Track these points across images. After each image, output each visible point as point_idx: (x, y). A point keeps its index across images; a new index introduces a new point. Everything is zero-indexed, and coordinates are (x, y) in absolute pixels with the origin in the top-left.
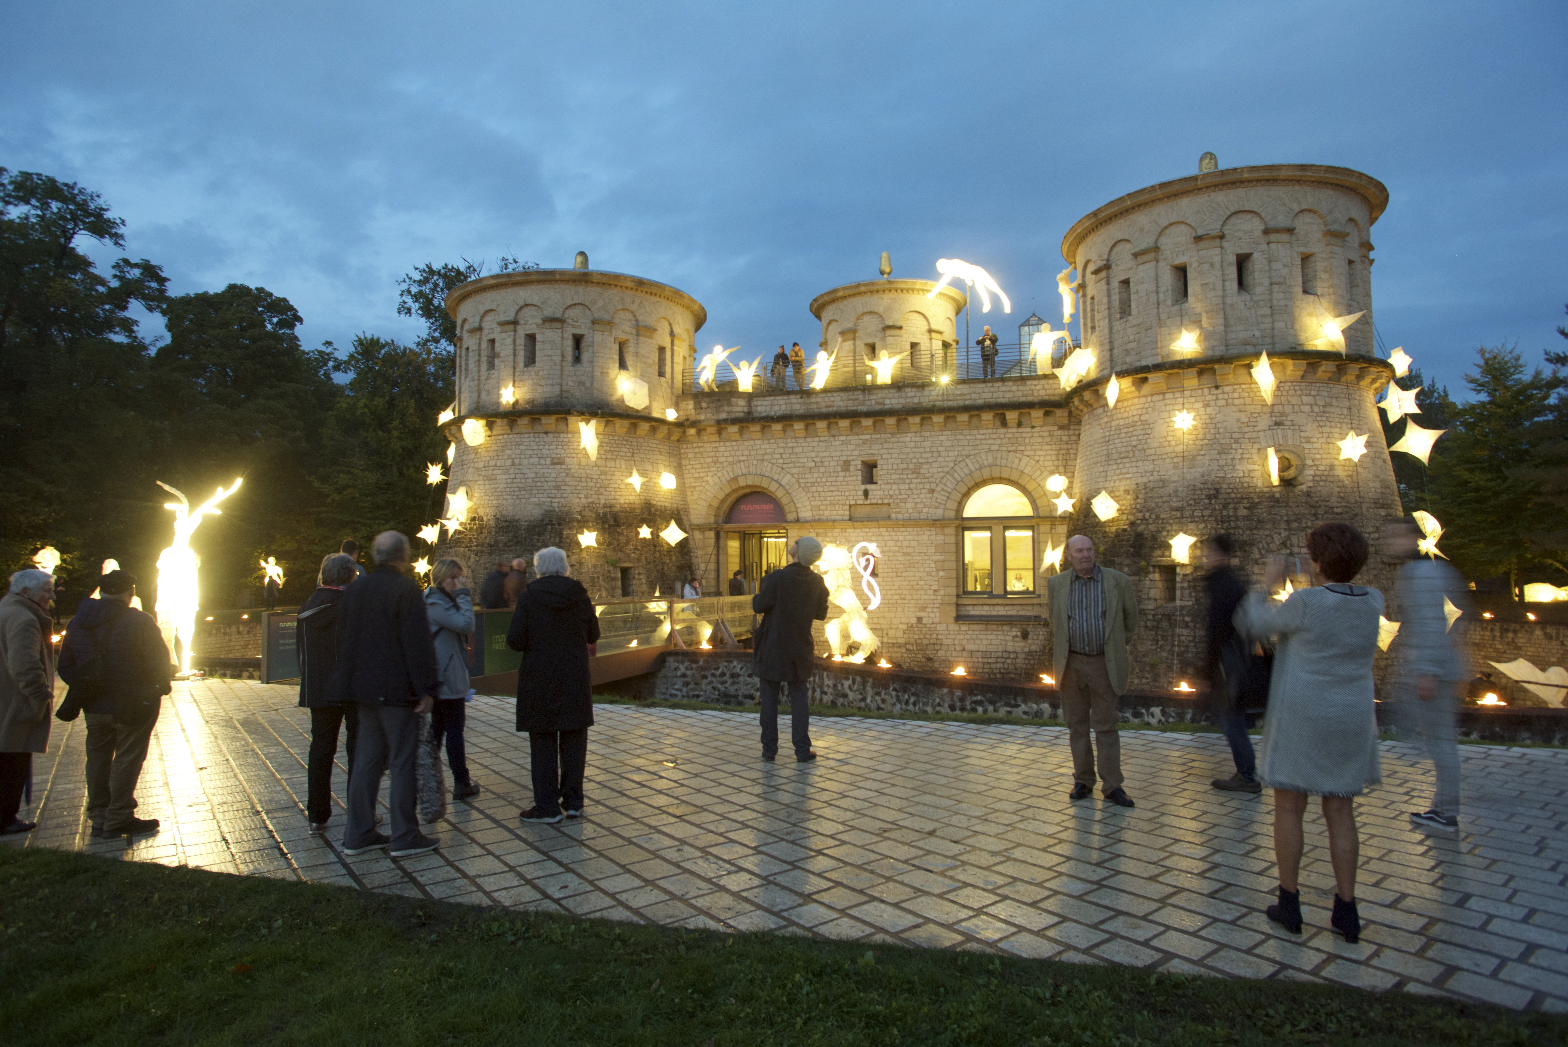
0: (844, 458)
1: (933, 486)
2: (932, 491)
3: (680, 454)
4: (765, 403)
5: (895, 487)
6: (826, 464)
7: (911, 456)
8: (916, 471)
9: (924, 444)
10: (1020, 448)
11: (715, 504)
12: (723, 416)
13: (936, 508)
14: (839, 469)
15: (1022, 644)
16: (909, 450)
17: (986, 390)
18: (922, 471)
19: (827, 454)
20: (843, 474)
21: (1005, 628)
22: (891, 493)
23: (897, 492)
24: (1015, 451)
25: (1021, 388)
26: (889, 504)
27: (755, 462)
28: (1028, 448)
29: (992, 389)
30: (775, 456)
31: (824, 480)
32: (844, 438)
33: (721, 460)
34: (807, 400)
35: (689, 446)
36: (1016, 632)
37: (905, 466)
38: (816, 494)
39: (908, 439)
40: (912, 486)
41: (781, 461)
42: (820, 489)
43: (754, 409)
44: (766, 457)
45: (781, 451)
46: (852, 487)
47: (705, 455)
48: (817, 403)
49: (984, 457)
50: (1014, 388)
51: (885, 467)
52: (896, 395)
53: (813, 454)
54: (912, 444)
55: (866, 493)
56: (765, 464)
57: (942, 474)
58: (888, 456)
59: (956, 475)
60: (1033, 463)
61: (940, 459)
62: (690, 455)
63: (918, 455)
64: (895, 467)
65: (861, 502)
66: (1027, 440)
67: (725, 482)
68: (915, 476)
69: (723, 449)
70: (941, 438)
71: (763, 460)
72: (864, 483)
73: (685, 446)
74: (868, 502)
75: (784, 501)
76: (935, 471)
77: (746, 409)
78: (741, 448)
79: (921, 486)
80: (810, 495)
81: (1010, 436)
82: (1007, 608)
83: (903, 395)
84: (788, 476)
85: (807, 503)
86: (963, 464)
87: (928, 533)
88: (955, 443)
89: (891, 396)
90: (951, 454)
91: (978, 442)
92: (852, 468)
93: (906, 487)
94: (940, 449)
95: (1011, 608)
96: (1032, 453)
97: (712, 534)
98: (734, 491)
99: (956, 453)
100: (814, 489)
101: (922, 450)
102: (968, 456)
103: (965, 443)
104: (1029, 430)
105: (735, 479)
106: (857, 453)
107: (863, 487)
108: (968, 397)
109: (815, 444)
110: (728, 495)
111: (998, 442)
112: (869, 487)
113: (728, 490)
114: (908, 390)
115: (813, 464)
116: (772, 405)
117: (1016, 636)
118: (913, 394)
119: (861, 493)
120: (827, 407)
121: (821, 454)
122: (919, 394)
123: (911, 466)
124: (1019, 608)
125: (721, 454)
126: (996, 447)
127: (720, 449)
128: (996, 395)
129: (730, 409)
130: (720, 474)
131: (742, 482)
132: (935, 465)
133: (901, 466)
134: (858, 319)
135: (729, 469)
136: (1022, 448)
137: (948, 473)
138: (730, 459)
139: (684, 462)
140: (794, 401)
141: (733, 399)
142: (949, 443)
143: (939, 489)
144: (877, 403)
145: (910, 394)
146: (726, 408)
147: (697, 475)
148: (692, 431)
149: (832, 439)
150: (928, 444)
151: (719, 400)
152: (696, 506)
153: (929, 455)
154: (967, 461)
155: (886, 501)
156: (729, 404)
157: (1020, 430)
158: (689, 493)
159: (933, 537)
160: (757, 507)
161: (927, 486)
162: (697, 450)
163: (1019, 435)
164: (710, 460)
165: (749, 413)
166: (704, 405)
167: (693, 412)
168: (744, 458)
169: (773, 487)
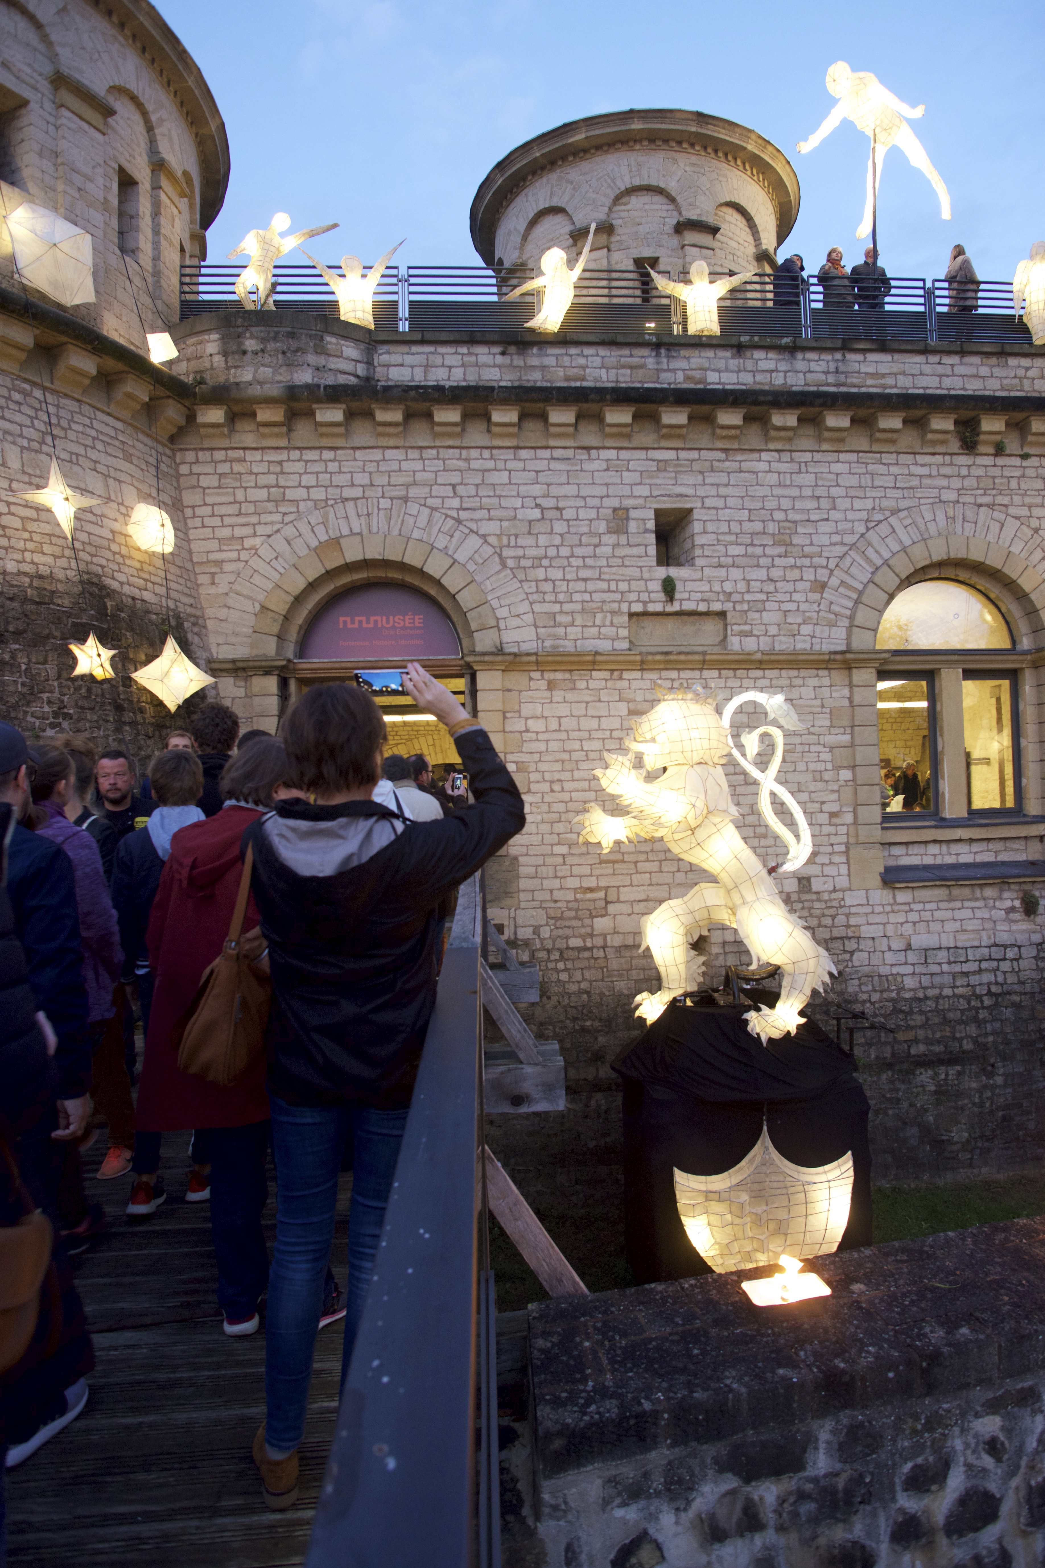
0: (616, 503)
1: (822, 575)
2: (821, 586)
3: (178, 476)
4: (409, 359)
5: (735, 573)
6: (568, 514)
7: (771, 504)
8: (784, 540)
9: (799, 479)
10: (999, 500)
11: (281, 604)
12: (304, 377)
13: (832, 625)
14: (602, 527)
15: (1024, 926)
16: (766, 491)
17: (927, 369)
18: (796, 540)
19: (572, 490)
20: (610, 539)
21: (989, 892)
22: (728, 587)
23: (742, 587)
24: (991, 506)
25: (997, 371)
26: (722, 614)
27: (385, 503)
28: (1017, 499)
29: (940, 369)
30: (436, 490)
31: (565, 551)
32: (612, 454)
33: (290, 494)
34: (518, 361)
35: (203, 456)
36: (1011, 899)
37: (758, 526)
38: (548, 587)
39: (763, 466)
40: (776, 573)
41: (456, 503)
42: (557, 574)
43: (380, 372)
44: (413, 492)
45: (455, 478)
46: (636, 572)
47: (249, 481)
48: (543, 368)
49: (928, 516)
50: (984, 371)
51: (710, 527)
52: (734, 363)
53: (537, 490)
54: (773, 478)
55: (669, 587)
56: (413, 508)
57: (839, 550)
58: (720, 503)
59: (870, 552)
60: (1029, 533)
61: (834, 515)
62: (204, 481)
63: (786, 503)
64: (735, 527)
65: (658, 607)
66: (1014, 484)
67: (303, 551)
68: (781, 550)
69: (299, 467)
70: (837, 468)
71: (406, 499)
72: (660, 563)
73: (190, 456)
74: (676, 607)
75: (466, 599)
76: (825, 540)
77: (361, 370)
78: (347, 467)
79: (795, 574)
80: (530, 587)
81: (981, 472)
82: (975, 847)
83: (749, 364)
84: (474, 542)
85: (524, 607)
86: (884, 529)
87: (814, 682)
88: (867, 480)
89: (721, 364)
90: (858, 504)
91: (915, 482)
92: (633, 526)
93: (762, 574)
94: (834, 491)
95: (983, 846)
96: (1024, 512)
97: (271, 683)
98: (330, 574)
99: (869, 504)
100: (541, 573)
101: (795, 492)
102: (895, 512)
103: (889, 481)
104: (1017, 461)
105: (335, 543)
106: (644, 491)
107: (662, 572)
108: (890, 381)
109: (542, 465)
110: (312, 586)
111: (956, 483)
112: (674, 572)
113: (314, 571)
114: (758, 354)
115: (536, 514)
116: (427, 367)
117: (1013, 909)
118: (771, 365)
119: (656, 586)
120: (567, 379)
121: (555, 491)
122: (783, 366)
123: (772, 528)
124: (999, 846)
125: (293, 480)
126: (953, 496)
127: (288, 467)
128: (947, 382)
129: (321, 360)
130: (289, 531)
131: (353, 554)
132: (825, 527)
133: (747, 526)
134: (617, 200)
135: (315, 518)
136: (1006, 500)
137: (852, 546)
138: (318, 494)
139: (189, 498)
140: (482, 359)
141: (328, 338)
142: (854, 481)
143: (834, 582)
144: (688, 378)
145: (763, 365)
146: (311, 358)
147: (226, 532)
148: (215, 415)
149: (582, 455)
150: (808, 479)
151: (292, 335)
152: (223, 613)
153: (811, 504)
154: (893, 520)
155: (716, 607)
156: (321, 350)
157: (1000, 461)
158: (203, 579)
159: (825, 692)
160: (381, 620)
161: (809, 575)
162: (224, 468)
163: (997, 472)
164: (263, 494)
165: (368, 379)
166: (251, 344)
167: (218, 360)
168: (357, 492)
169: (434, 568)
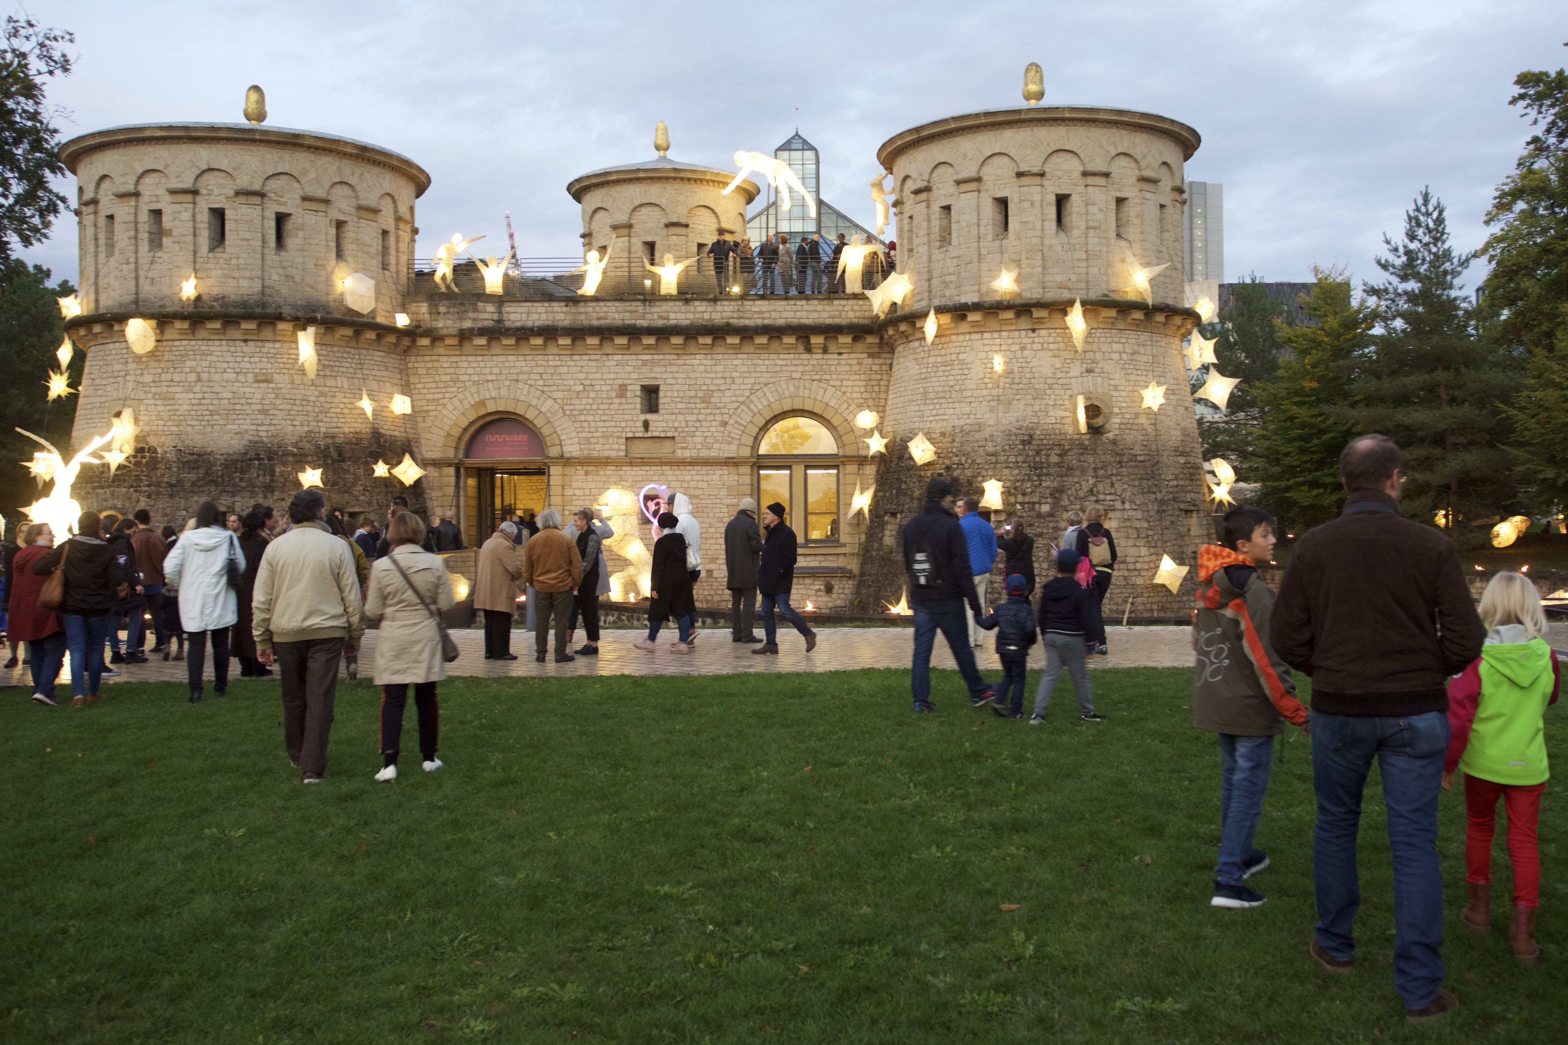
0: (620, 382)
1: (726, 418)
2: (725, 424)
3: (407, 369)
4: (519, 310)
5: (680, 417)
6: (597, 388)
7: (700, 382)
8: (706, 400)
9: (715, 369)
10: (825, 377)
11: (456, 433)
12: (467, 324)
13: (730, 443)
14: (614, 394)
15: (825, 599)
16: (698, 375)
17: (788, 308)
18: (713, 400)
19: (599, 376)
20: (618, 401)
21: (807, 581)
22: (676, 424)
23: (683, 424)
24: (820, 380)
25: (827, 308)
26: (673, 438)
27: (507, 383)
28: (835, 377)
29: (795, 308)
30: (532, 376)
31: (595, 407)
32: (619, 357)
33: (461, 378)
34: (574, 309)
35: (420, 359)
36: (819, 585)
37: (693, 393)
38: (586, 424)
39: (697, 362)
40: (701, 417)
41: (541, 383)
42: (590, 418)
43: (505, 316)
44: (521, 377)
45: (541, 370)
46: (629, 417)
47: (441, 371)
48: (586, 313)
49: (784, 387)
50: (820, 308)
51: (668, 394)
52: (684, 308)
53: (582, 376)
54: (702, 368)
55: (646, 425)
56: (521, 385)
57: (735, 405)
58: (673, 381)
59: (752, 406)
60: (840, 394)
61: (734, 387)
62: (420, 371)
63: (708, 381)
64: (681, 394)
65: (640, 435)
66: (833, 368)
67: (468, 406)
68: (704, 405)
69: (465, 364)
70: (736, 362)
71: (517, 381)
72: (643, 412)
73: (413, 359)
74: (649, 435)
75: (545, 431)
76: (728, 400)
77: (496, 317)
78: (489, 364)
79: (712, 418)
80: (577, 425)
81: (814, 362)
82: (808, 558)
83: (692, 309)
84: (550, 402)
85: (574, 434)
86: (760, 394)
87: (720, 472)
88: (752, 369)
89: (677, 309)
90: (747, 381)
91: (778, 368)
92: (629, 394)
93: (694, 418)
94: (735, 374)
95: (812, 558)
96: (838, 383)
97: (452, 471)
98: (481, 418)
99: (752, 381)
100: (582, 418)
101: (713, 375)
102: (766, 385)
103: (764, 369)
104: (836, 356)
105: (482, 403)
106: (635, 376)
107: (643, 417)
108: (767, 315)
109: (584, 363)
110: (472, 423)
111: (801, 369)
112: (650, 417)
113: (473, 416)
114: (697, 303)
115: (581, 388)
116: (528, 313)
117: (819, 590)
118: (703, 309)
119: (640, 424)
120: (599, 319)
121: (591, 376)
122: (710, 309)
123: (700, 394)
124: (822, 558)
125: (463, 371)
126: (798, 375)
127: (461, 364)
128: (799, 315)
129: (475, 315)
130: (461, 396)
131: (491, 408)
132: (728, 393)
133: (688, 394)
134: (634, 210)
135: (473, 389)
136: (828, 377)
137: (742, 403)
138: (475, 378)
139: (413, 379)
140: (556, 309)
141: (479, 304)
142: (744, 369)
143: (732, 421)
144: (660, 317)
145: (700, 309)
146: (471, 315)
147: (430, 397)
148: (426, 342)
149: (605, 358)
150: (720, 368)
151: (462, 304)
152: (429, 436)
153: (721, 381)
154: (765, 389)
155: (670, 434)
156: (476, 310)
157: (826, 356)
158: (420, 419)
159: (726, 478)
160: (507, 438)
161: (719, 418)
162: (429, 365)
163: (824, 362)
164: (448, 378)
165: (499, 321)
166: (442, 309)
167: (427, 316)
168: (493, 377)
169: (530, 415)
